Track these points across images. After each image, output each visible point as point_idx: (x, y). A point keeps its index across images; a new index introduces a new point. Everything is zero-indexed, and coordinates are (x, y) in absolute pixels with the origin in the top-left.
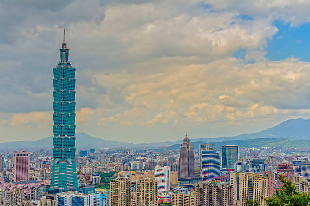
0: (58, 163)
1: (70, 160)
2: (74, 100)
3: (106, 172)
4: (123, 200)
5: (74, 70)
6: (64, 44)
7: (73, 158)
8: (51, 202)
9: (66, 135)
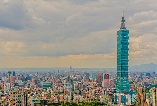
0: (119, 79)
1: (125, 78)
2: (127, 47)
3: (153, 84)
4: (141, 98)
5: (128, 31)
6: (123, 18)
7: (127, 77)
8: (109, 97)
9: (123, 65)
